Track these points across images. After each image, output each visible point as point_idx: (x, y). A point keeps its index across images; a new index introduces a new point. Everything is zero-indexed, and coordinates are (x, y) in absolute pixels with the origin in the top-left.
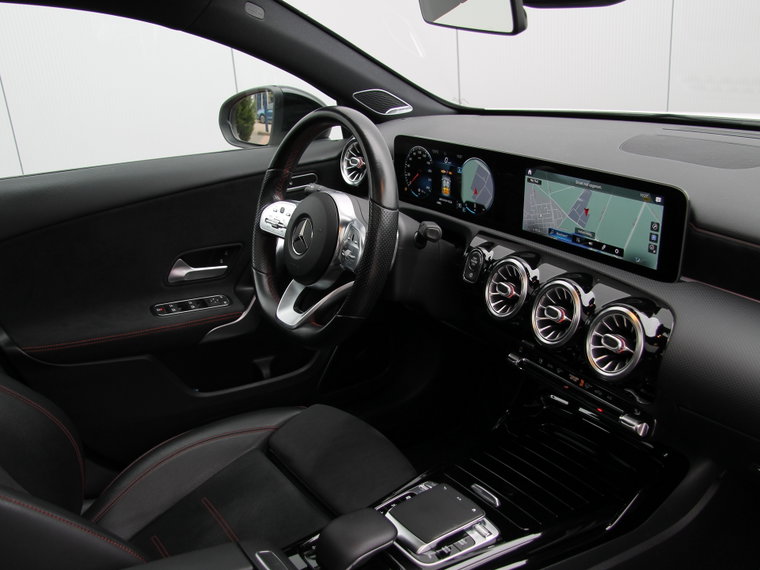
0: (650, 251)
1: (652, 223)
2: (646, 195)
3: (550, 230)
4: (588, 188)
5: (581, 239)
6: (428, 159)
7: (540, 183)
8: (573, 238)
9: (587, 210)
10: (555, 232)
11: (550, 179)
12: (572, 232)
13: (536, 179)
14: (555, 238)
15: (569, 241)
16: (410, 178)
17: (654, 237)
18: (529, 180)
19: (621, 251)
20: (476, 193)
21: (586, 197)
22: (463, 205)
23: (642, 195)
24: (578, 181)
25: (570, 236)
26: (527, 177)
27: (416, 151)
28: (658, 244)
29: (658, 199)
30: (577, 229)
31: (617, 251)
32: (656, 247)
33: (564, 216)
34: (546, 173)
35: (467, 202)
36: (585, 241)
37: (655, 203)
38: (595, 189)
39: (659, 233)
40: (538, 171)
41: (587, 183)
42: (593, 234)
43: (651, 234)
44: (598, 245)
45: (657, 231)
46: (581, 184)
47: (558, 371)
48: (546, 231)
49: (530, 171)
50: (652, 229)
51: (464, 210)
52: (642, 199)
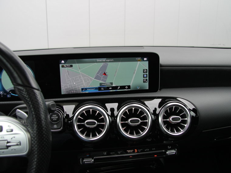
0: (144, 82)
1: (144, 70)
2: (139, 59)
3: (82, 89)
4: (106, 62)
5: (104, 88)
7: (71, 66)
8: (99, 89)
10: (86, 89)
11: (78, 63)
12: (98, 86)
13: (68, 65)
14: (87, 92)
15: (97, 91)
17: (145, 76)
18: (63, 66)
19: (129, 87)
21: (104, 67)
22: (8, 93)
23: (137, 59)
24: (98, 60)
25: (96, 88)
26: (61, 65)
28: (148, 78)
29: (145, 59)
30: (101, 84)
31: (126, 87)
32: (147, 80)
33: (91, 79)
34: (75, 60)
35: (11, 91)
36: (108, 88)
37: (144, 61)
38: (110, 62)
39: (148, 73)
40: (69, 60)
41: (104, 60)
42: (112, 83)
43: (144, 75)
44: (116, 88)
45: (147, 72)
46: (101, 61)
47: (119, 153)
48: (79, 90)
49: (63, 62)
50: (144, 72)
51: (9, 96)
52: (137, 61)
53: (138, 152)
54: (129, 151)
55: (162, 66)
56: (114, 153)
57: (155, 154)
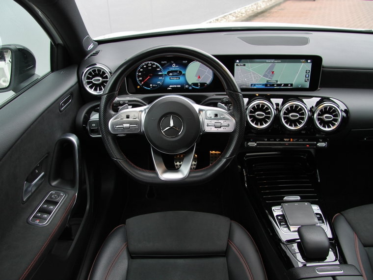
0: (305, 81)
1: (306, 71)
2: (304, 61)
3: (252, 85)
4: (274, 62)
5: (270, 85)
6: (157, 67)
7: (244, 65)
8: (266, 85)
9: (273, 72)
10: (255, 85)
11: (250, 63)
12: (265, 82)
13: (242, 64)
14: (255, 87)
15: (264, 87)
16: (141, 81)
17: (307, 76)
18: (237, 65)
19: (292, 85)
20: (199, 77)
21: (272, 67)
22: (190, 86)
23: (301, 61)
24: (267, 61)
25: (263, 85)
26: (235, 64)
27: (147, 65)
28: (309, 78)
29: (309, 61)
30: (267, 81)
31: (289, 85)
32: (308, 79)
33: (260, 77)
34: (248, 60)
35: (192, 84)
36: (273, 85)
37: (308, 62)
38: (277, 62)
39: (310, 74)
40: (243, 60)
41: (273, 61)
42: (277, 81)
44: (280, 85)
46: (270, 61)
47: (277, 140)
48: (249, 85)
49: (238, 61)
50: (306, 73)
51: (190, 88)
52: (302, 62)
53: (293, 141)
54: (285, 140)
55: (323, 67)
56: (273, 140)
57: (308, 144)
